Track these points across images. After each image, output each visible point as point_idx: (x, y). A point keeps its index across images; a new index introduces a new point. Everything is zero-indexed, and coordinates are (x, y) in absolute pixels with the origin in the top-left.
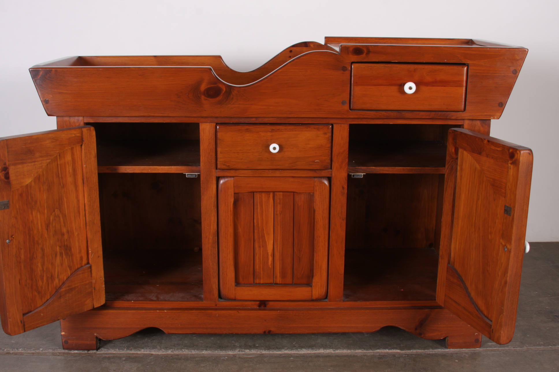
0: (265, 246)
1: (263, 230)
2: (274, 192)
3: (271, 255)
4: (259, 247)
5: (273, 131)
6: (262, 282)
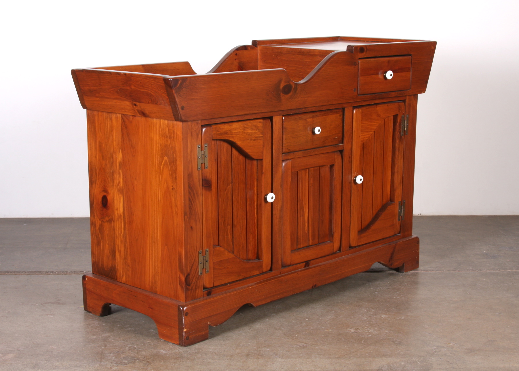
0: (303, 215)
1: (303, 201)
2: (309, 169)
3: (307, 222)
4: (300, 216)
5: (313, 117)
6: (301, 247)
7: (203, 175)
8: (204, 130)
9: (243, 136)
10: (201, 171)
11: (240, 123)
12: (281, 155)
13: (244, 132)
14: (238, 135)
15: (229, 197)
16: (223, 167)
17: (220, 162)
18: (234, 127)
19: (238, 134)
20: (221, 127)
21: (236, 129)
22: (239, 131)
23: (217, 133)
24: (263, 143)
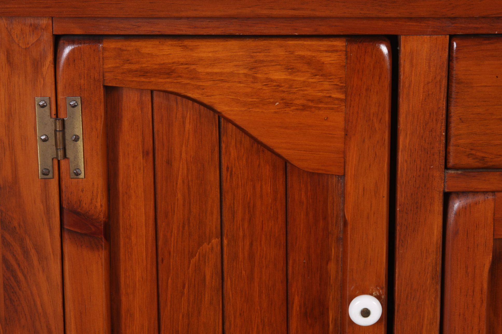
7: (64, 195)
8: (67, 50)
9: (249, 90)
10: (54, 184)
11: (233, 44)
12: (437, 174)
13: (255, 78)
14: (227, 85)
15: (208, 277)
16: (180, 181)
17: (169, 162)
18: (202, 55)
19: (222, 81)
20: (144, 51)
21: (215, 62)
22: (227, 70)
23: (126, 66)
24: (347, 121)
